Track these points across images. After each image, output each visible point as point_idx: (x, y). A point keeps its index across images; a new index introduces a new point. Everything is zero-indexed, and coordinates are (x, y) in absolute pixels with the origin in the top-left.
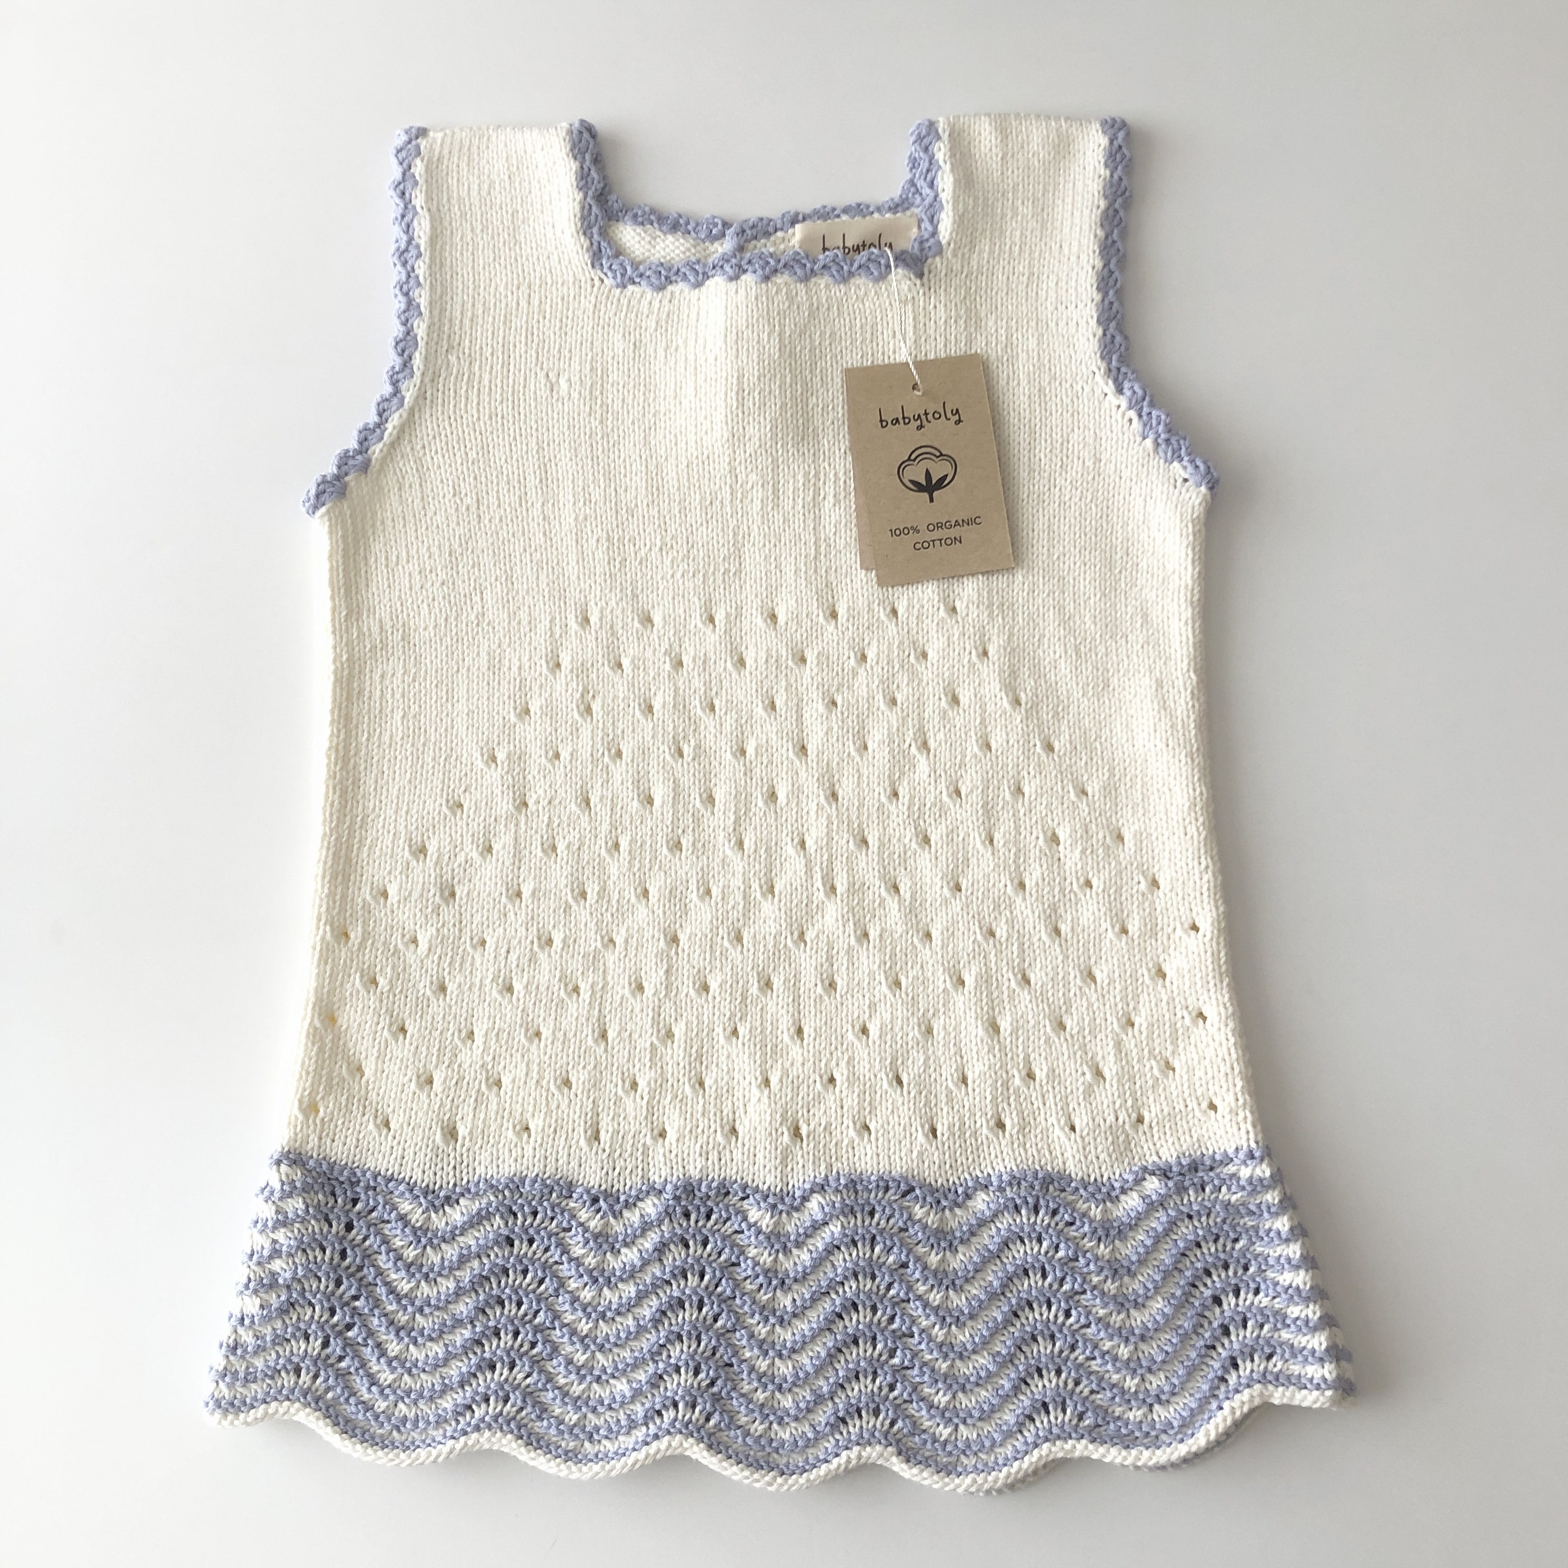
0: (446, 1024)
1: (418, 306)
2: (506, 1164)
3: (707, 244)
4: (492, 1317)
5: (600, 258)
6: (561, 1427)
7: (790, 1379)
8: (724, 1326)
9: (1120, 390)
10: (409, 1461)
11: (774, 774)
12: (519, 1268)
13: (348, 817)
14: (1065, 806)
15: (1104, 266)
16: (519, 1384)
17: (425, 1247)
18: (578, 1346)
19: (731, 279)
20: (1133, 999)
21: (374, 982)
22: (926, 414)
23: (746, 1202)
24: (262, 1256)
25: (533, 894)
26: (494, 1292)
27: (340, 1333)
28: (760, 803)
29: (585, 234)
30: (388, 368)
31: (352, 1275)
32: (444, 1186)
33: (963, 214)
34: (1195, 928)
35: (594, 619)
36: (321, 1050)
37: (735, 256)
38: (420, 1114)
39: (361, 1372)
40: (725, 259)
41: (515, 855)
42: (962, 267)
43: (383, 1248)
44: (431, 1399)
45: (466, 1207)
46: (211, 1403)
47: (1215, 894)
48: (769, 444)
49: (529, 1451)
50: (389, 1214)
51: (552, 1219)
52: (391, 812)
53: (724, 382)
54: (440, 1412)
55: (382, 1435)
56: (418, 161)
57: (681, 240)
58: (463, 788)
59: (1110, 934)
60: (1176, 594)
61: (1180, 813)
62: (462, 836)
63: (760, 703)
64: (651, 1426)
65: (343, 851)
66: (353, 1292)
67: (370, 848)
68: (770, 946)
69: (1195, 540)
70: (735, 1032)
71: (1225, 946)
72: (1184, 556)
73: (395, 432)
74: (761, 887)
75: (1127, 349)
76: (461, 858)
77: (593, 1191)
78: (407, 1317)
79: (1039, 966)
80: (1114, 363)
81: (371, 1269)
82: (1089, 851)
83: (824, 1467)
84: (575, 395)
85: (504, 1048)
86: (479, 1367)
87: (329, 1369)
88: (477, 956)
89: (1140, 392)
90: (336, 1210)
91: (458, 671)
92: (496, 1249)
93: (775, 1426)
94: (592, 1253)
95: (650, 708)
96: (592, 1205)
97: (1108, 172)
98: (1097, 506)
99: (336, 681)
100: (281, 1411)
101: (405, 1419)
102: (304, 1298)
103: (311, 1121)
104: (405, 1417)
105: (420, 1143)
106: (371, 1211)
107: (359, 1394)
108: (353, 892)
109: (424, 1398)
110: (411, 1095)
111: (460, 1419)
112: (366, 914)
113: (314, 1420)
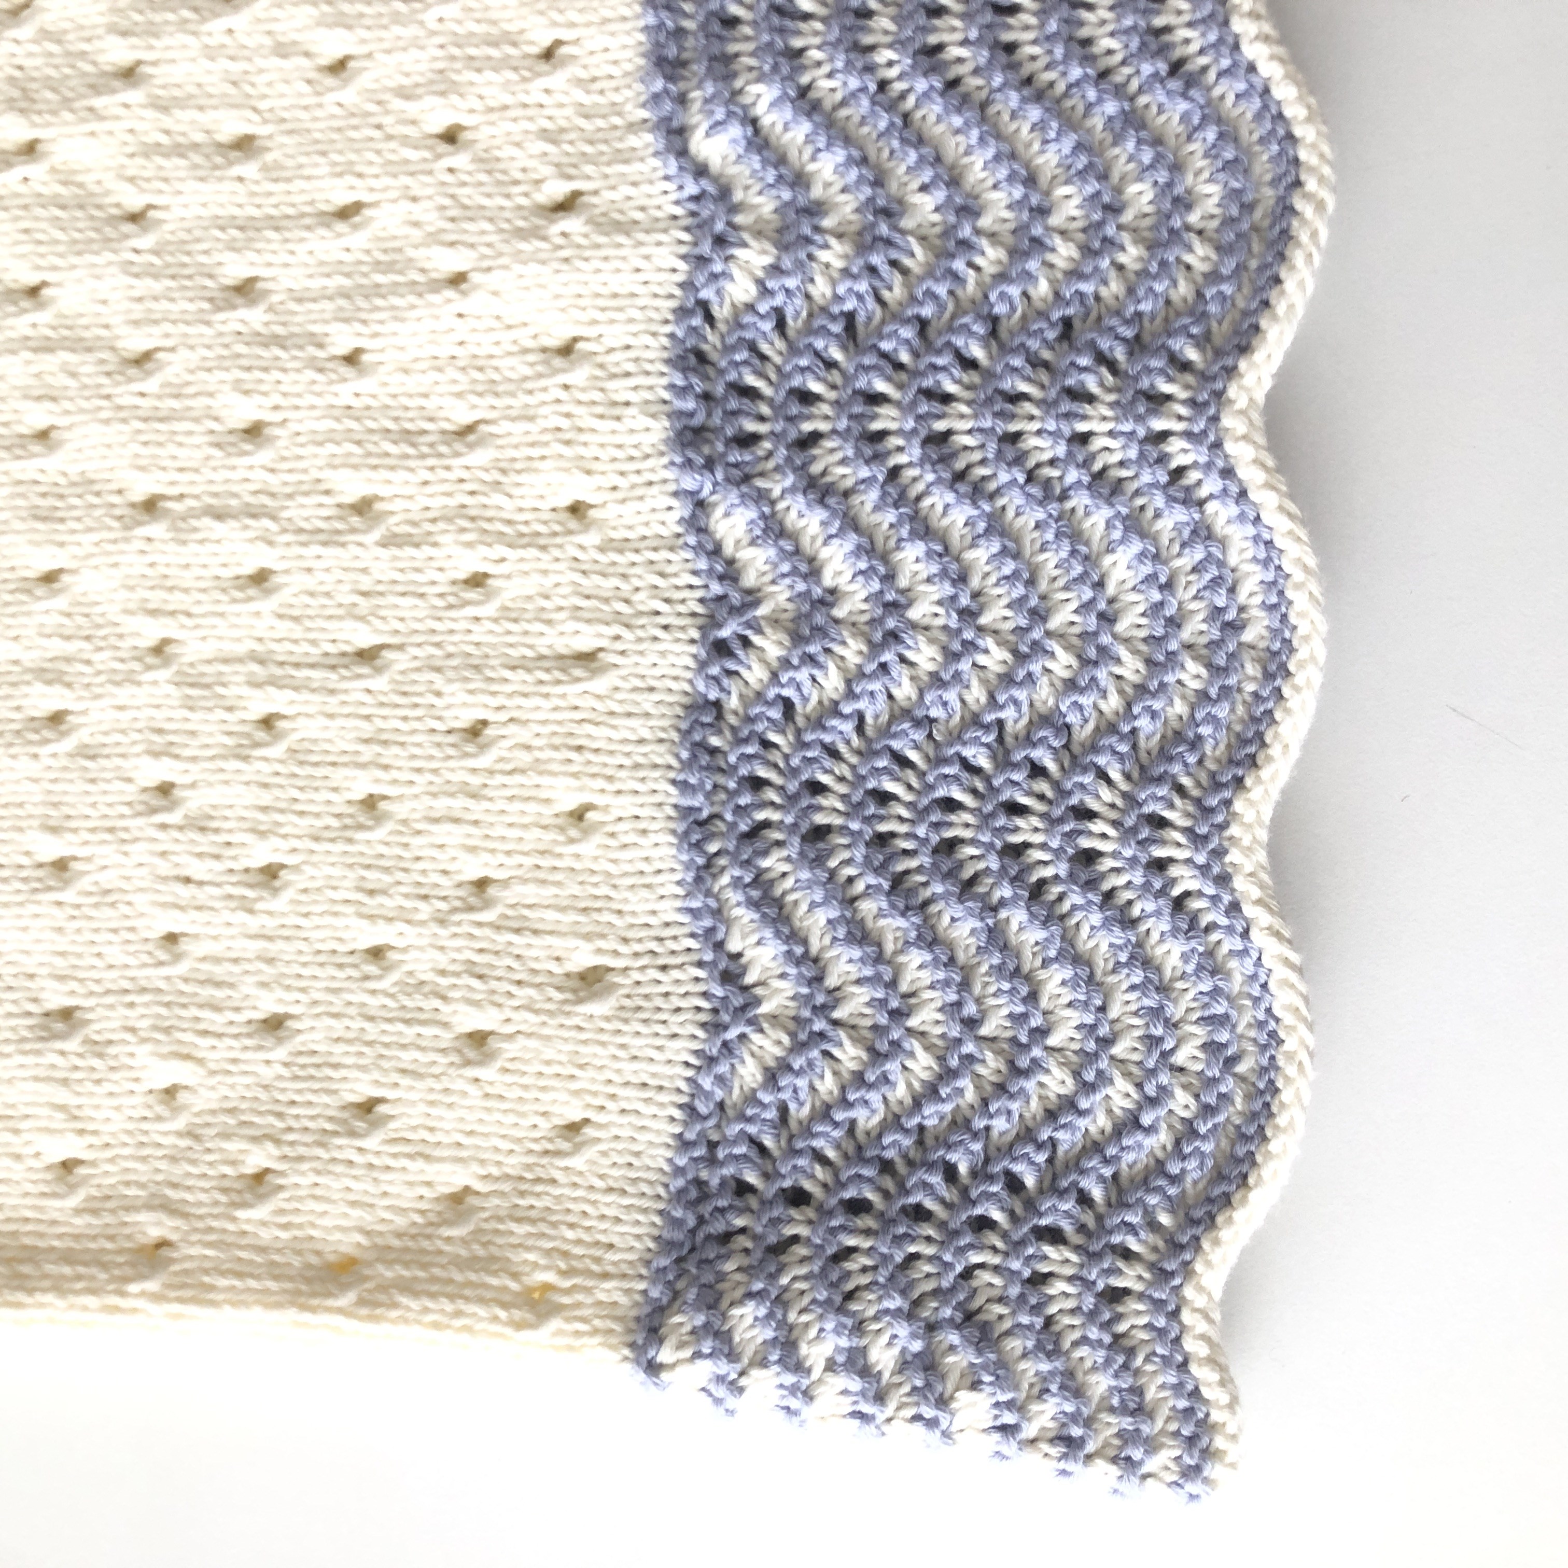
0: (352, 1011)
2: (655, 853)
4: (981, 865)
6: (1214, 694)
7: (1092, 187)
8: (983, 341)
10: (1302, 1029)
12: (871, 810)
16: (1125, 795)
17: (836, 1023)
18: (1035, 667)
21: (260, 1177)
23: (716, 311)
24: (863, 1392)
25: (54, 830)
26: (927, 863)
27: (1031, 1206)
31: (901, 1185)
32: (702, 987)
36: (409, 1288)
38: (549, 1054)
39: (1111, 1151)
43: (839, 1116)
44: (1164, 989)
45: (744, 937)
46: (1190, 1487)
49: (1269, 759)
50: (764, 1106)
51: (767, 744)
54: (1190, 968)
55: (1248, 1097)
64: (1203, 492)
66: (936, 1179)
68: (158, 286)
70: (352, 359)
74: (26, 313)
77: (703, 654)
78: (989, 1056)
81: (886, 1141)
83: (1278, 92)
85: (400, 876)
86: (1091, 884)
87: (1108, 1223)
88: (200, 949)
90: (759, 1230)
92: (833, 863)
93: (1193, 218)
94: (838, 649)
96: (731, 654)
100: (1202, 1327)
101: (1211, 1047)
102: (953, 1289)
103: (566, 1300)
104: (1204, 1047)
105: (613, 1050)
106: (763, 1150)
107: (1160, 1154)
108: (60, 1236)
109: (1162, 1007)
110: (509, 1078)
111: (1205, 920)
112: (110, 1205)
113: (1218, 1251)
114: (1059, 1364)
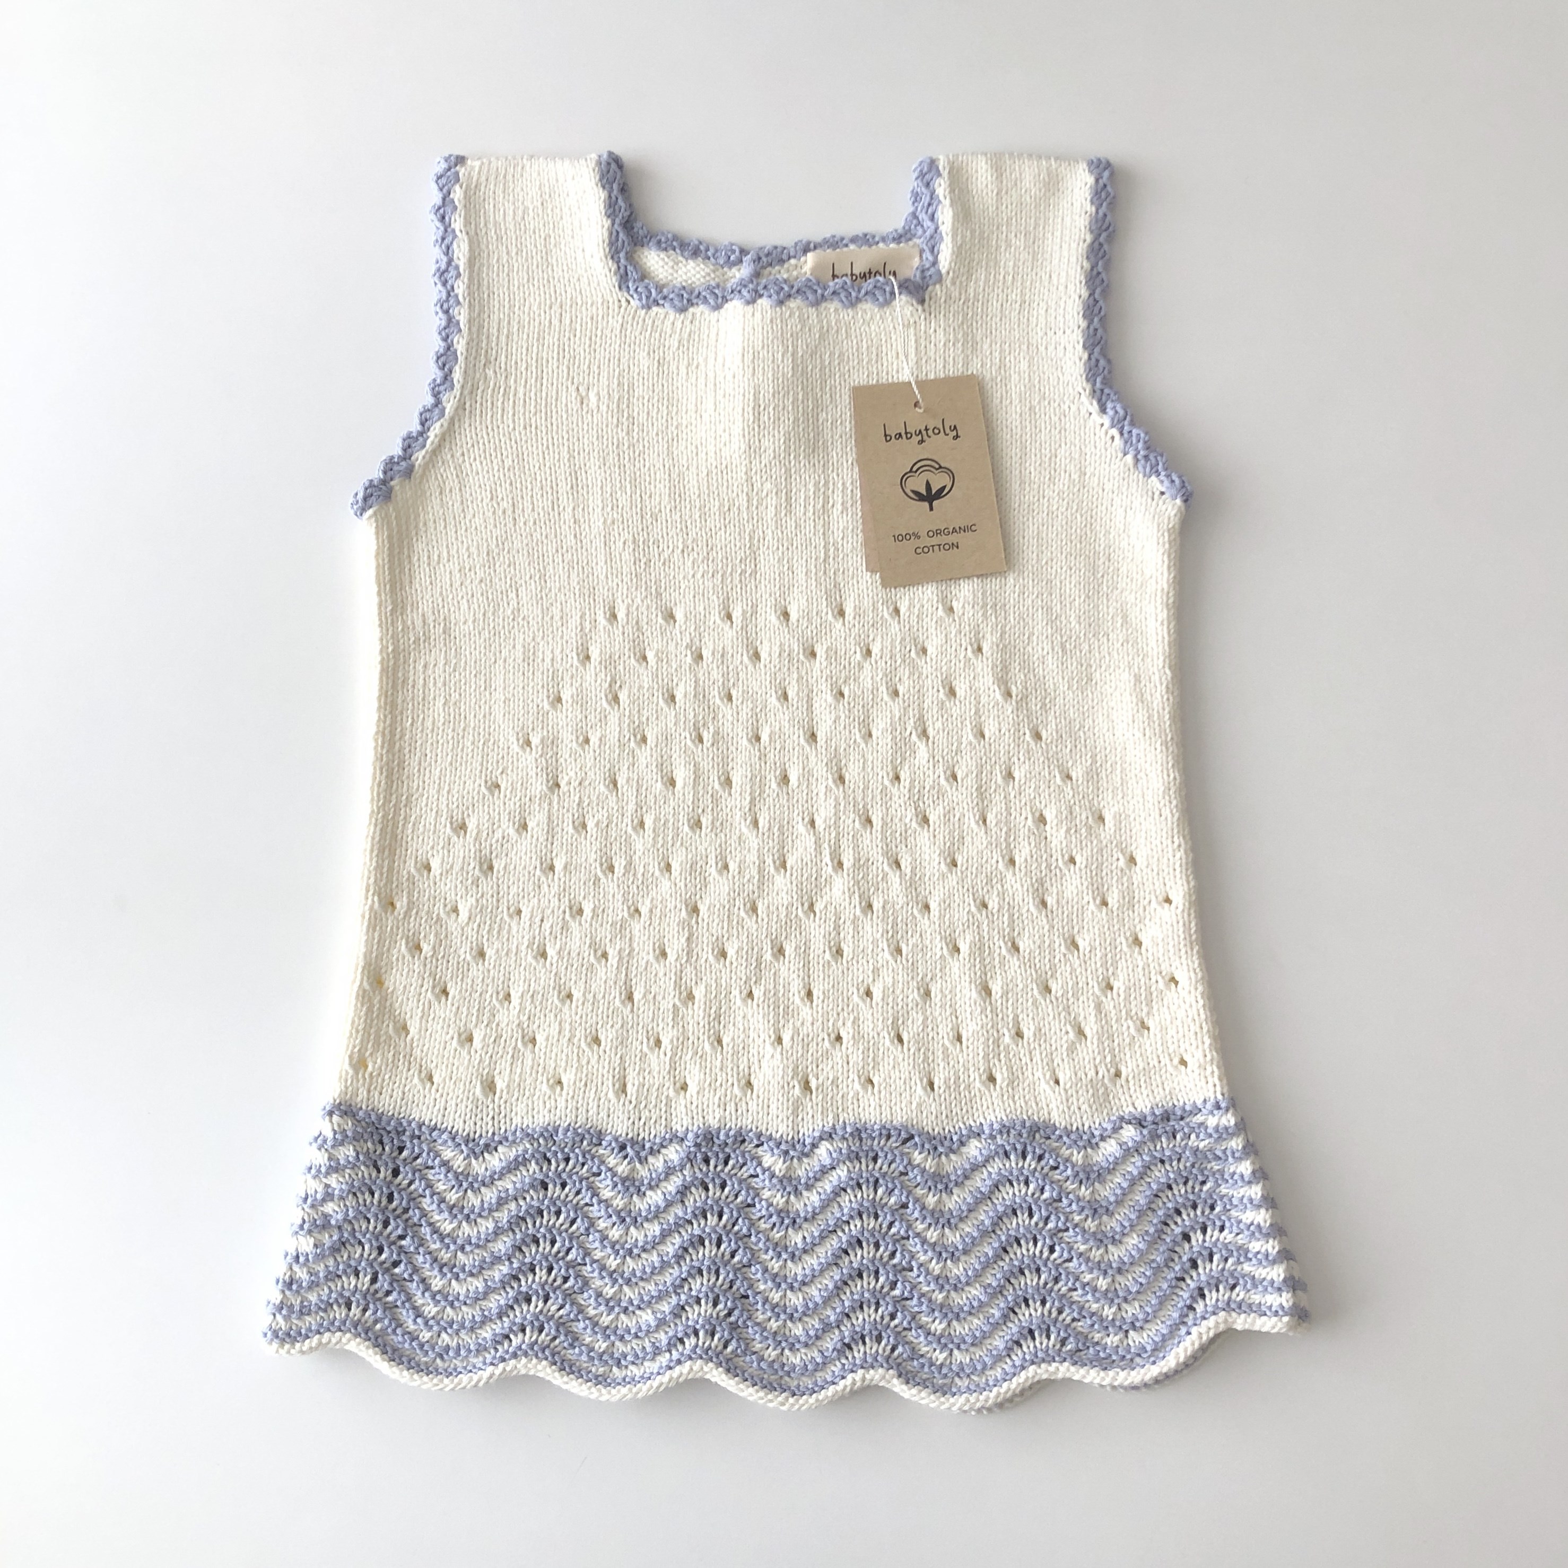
0: (484, 987)
1: (458, 323)
2: (541, 1116)
3: (725, 269)
4: (527, 1255)
5: (627, 281)
6: (592, 1354)
7: (800, 1309)
8: (740, 1262)
9: (1103, 410)
10: (452, 1386)
11: (786, 759)
12: (553, 1209)
13: (394, 796)
14: (1052, 789)
15: (1090, 295)
16: (553, 1316)
17: (466, 1191)
18: (607, 1280)
19: (748, 303)
20: (1112, 965)
21: (418, 948)
22: (927, 429)
23: (760, 1148)
24: (316, 1199)
25: (565, 867)
26: (530, 1232)
27: (387, 1270)
28: (774, 786)
29: (612, 258)
30: (430, 380)
31: (398, 1217)
32: (484, 1134)
33: (961, 245)
34: (1168, 901)
35: (621, 615)
36: (370, 1010)
37: (752, 282)
38: (461, 1069)
39: (407, 1305)
40: (743, 284)
41: (548, 832)
42: (960, 294)
43: (427, 1192)
44: (472, 1329)
45: (504, 1154)
46: (269, 1334)
47: (1187, 870)
48: (782, 456)
49: (562, 1376)
50: (433, 1161)
51: (583, 1164)
52: (433, 792)
53: (741, 398)
54: (480, 1341)
55: (426, 1363)
56: (457, 187)
57: (702, 266)
58: (500, 770)
59: (1092, 906)
60: (1153, 596)
61: (1156, 797)
62: (499, 814)
63: (774, 694)
64: (674, 1352)
65: (390, 828)
66: (400, 1231)
67: (414, 825)
68: (782, 916)
69: (1170, 548)
70: (750, 995)
71: (1195, 917)
72: (1160, 562)
73: (437, 440)
74: (774, 862)
75: (1110, 372)
76: (498, 835)
77: (621, 1139)
78: (449, 1255)
79: (1027, 935)
80: (1098, 385)
81: (416, 1211)
82: (1073, 831)
83: (832, 1388)
84: (604, 408)
85: (539, 1008)
86: (516, 1300)
87: (378, 1303)
88: (514, 925)
89: (1121, 412)
90: (383, 1157)
91: (495, 662)
92: (531, 1192)
93: (787, 1352)
94: (620, 1195)
95: (673, 698)
96: (620, 1151)
97: (1094, 209)
98: (1082, 516)
99: (382, 670)
100: (334, 1341)
101: (448, 1348)
102: (355, 1237)
103: (360, 1076)
104: (448, 1345)
105: (461, 1096)
106: (416, 1158)
107: (405, 1325)
108: (399, 866)
109: (464, 1328)
110: (452, 1052)
111: (499, 1347)
112: (411, 886)
113: (364, 1349)
114: (322, 1280)
